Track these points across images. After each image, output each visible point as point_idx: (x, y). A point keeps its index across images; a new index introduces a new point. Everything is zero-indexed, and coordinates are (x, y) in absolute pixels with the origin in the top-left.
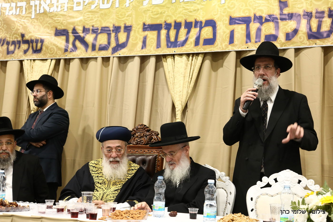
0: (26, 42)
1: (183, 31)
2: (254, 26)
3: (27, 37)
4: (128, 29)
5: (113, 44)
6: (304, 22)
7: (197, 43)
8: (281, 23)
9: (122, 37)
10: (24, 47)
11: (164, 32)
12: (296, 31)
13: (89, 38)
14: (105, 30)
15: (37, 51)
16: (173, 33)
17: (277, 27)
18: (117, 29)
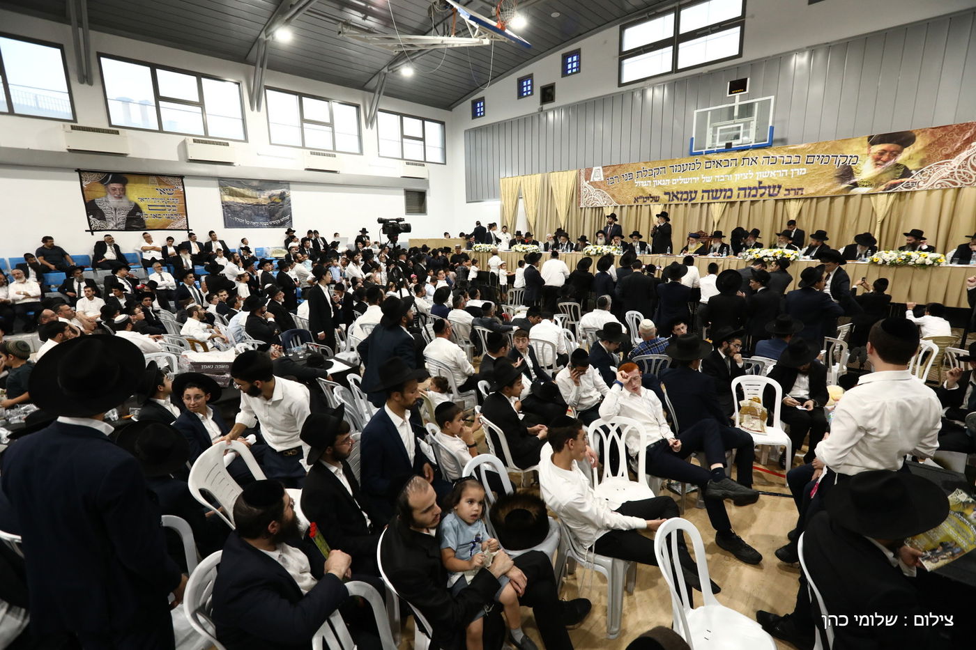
0: (652, 197)
1: (719, 193)
2: (748, 191)
3: (652, 195)
4: (696, 192)
5: (689, 198)
6: (768, 190)
7: (724, 198)
8: (759, 190)
9: (693, 195)
10: (651, 199)
11: (711, 193)
12: (764, 193)
13: (679, 196)
14: (686, 192)
15: (656, 201)
16: (714, 194)
17: (757, 192)
18: (691, 192)
